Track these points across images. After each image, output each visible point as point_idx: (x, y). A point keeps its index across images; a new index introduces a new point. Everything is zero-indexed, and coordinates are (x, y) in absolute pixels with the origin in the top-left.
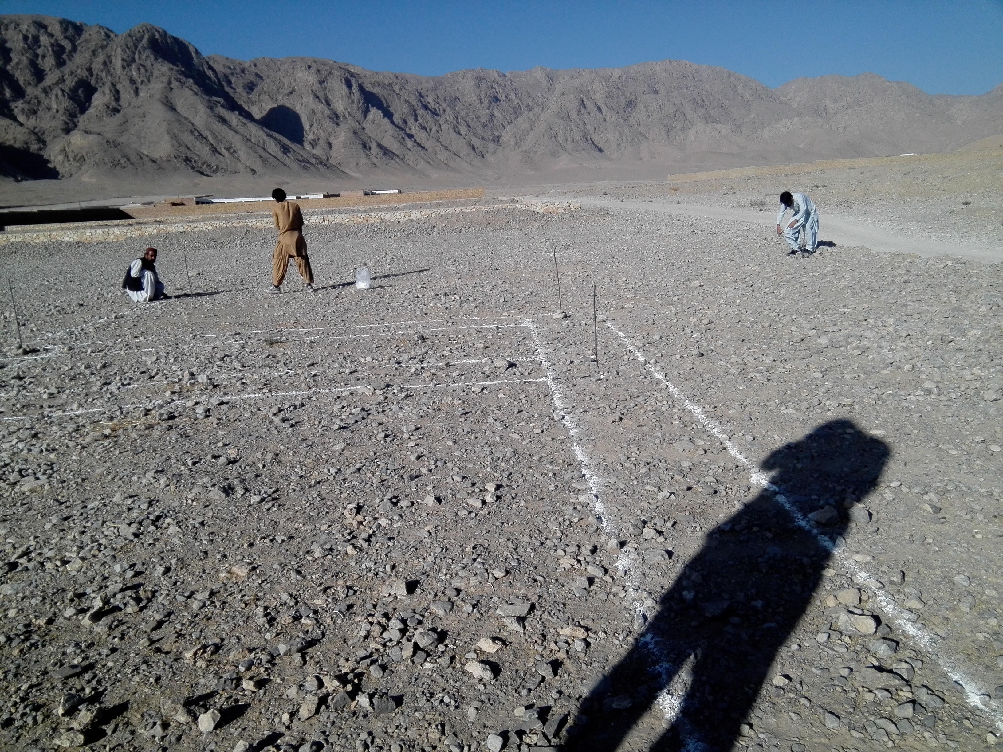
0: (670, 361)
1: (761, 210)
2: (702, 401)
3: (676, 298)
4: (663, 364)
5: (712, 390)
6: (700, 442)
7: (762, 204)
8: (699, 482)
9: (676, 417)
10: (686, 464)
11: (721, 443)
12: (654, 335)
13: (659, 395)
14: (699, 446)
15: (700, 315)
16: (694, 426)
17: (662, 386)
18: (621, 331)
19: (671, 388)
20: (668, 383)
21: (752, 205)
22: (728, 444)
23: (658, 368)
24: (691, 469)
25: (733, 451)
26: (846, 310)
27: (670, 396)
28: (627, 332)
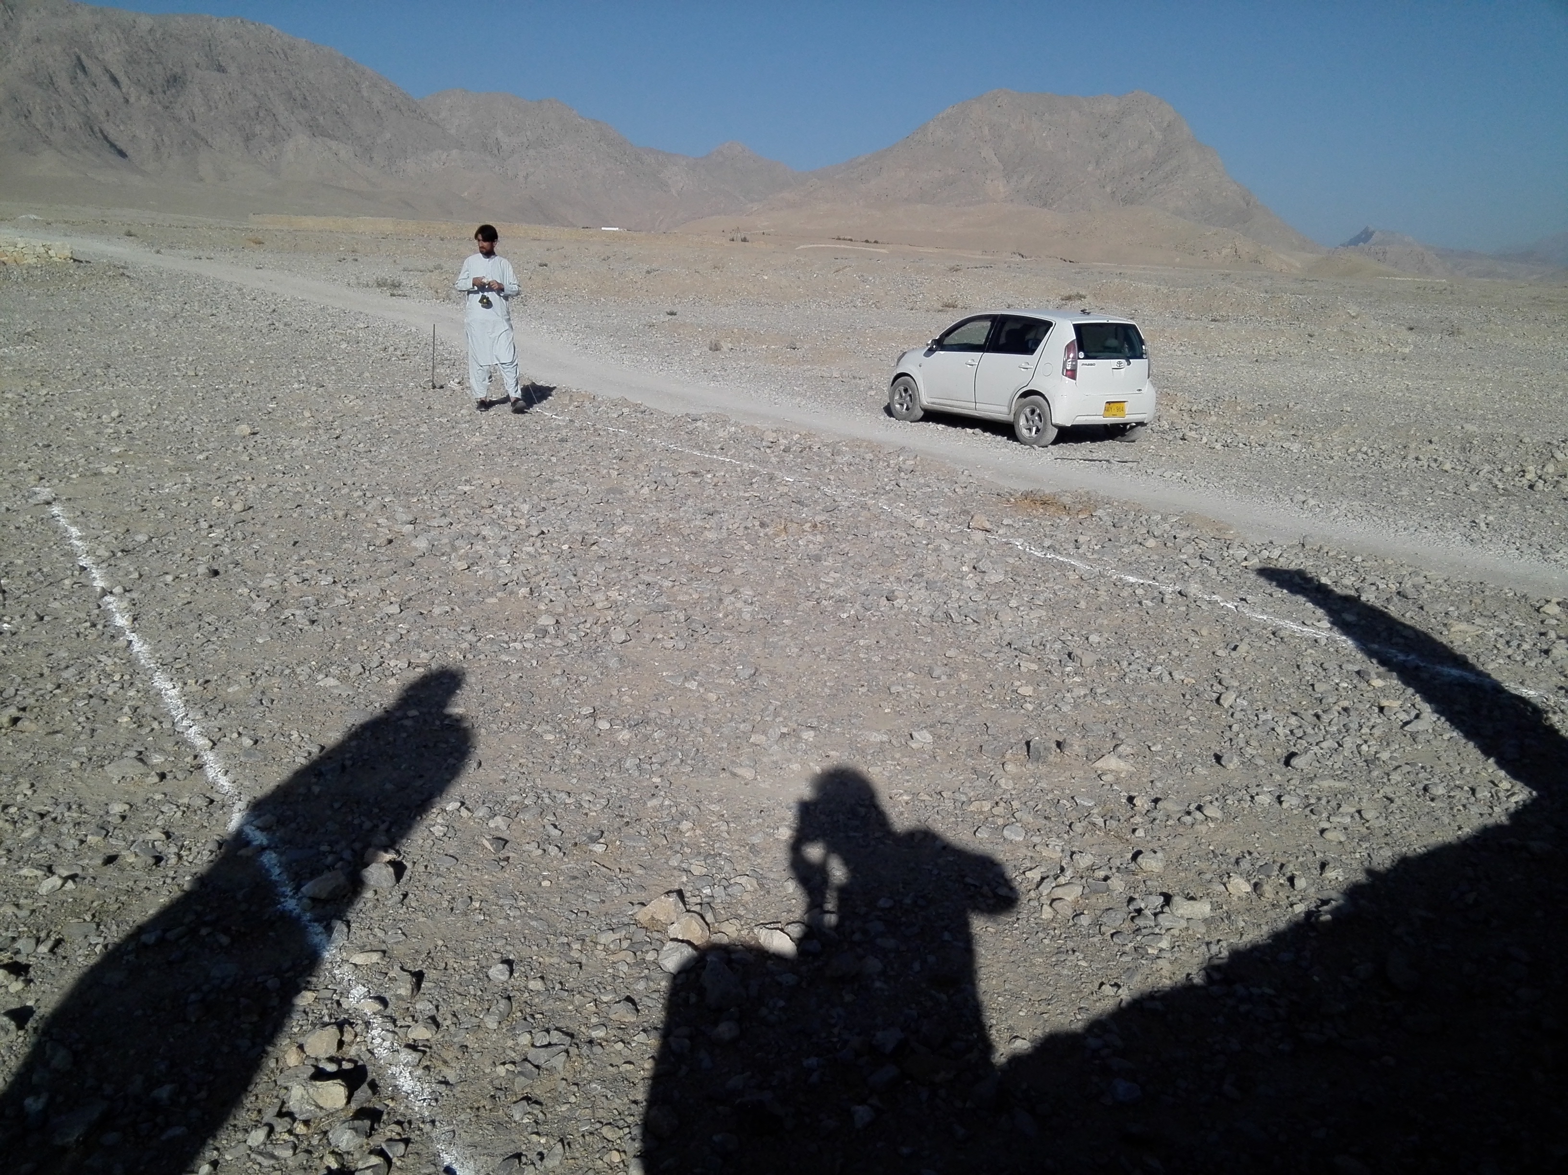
0: (153, 587)
1: (392, 295)
2: (187, 670)
3: (201, 457)
4: (135, 595)
5: (211, 647)
6: (157, 759)
7: (396, 285)
8: (134, 842)
9: (126, 709)
10: (117, 808)
11: (196, 757)
12: (137, 532)
13: (109, 662)
14: (153, 767)
15: (234, 493)
16: (155, 725)
17: (121, 642)
18: (75, 523)
19: (137, 647)
20: (133, 637)
21: (379, 285)
22: (209, 757)
23: (124, 604)
24: (123, 818)
25: (214, 770)
26: (467, 488)
27: (131, 662)
28: (88, 527)
